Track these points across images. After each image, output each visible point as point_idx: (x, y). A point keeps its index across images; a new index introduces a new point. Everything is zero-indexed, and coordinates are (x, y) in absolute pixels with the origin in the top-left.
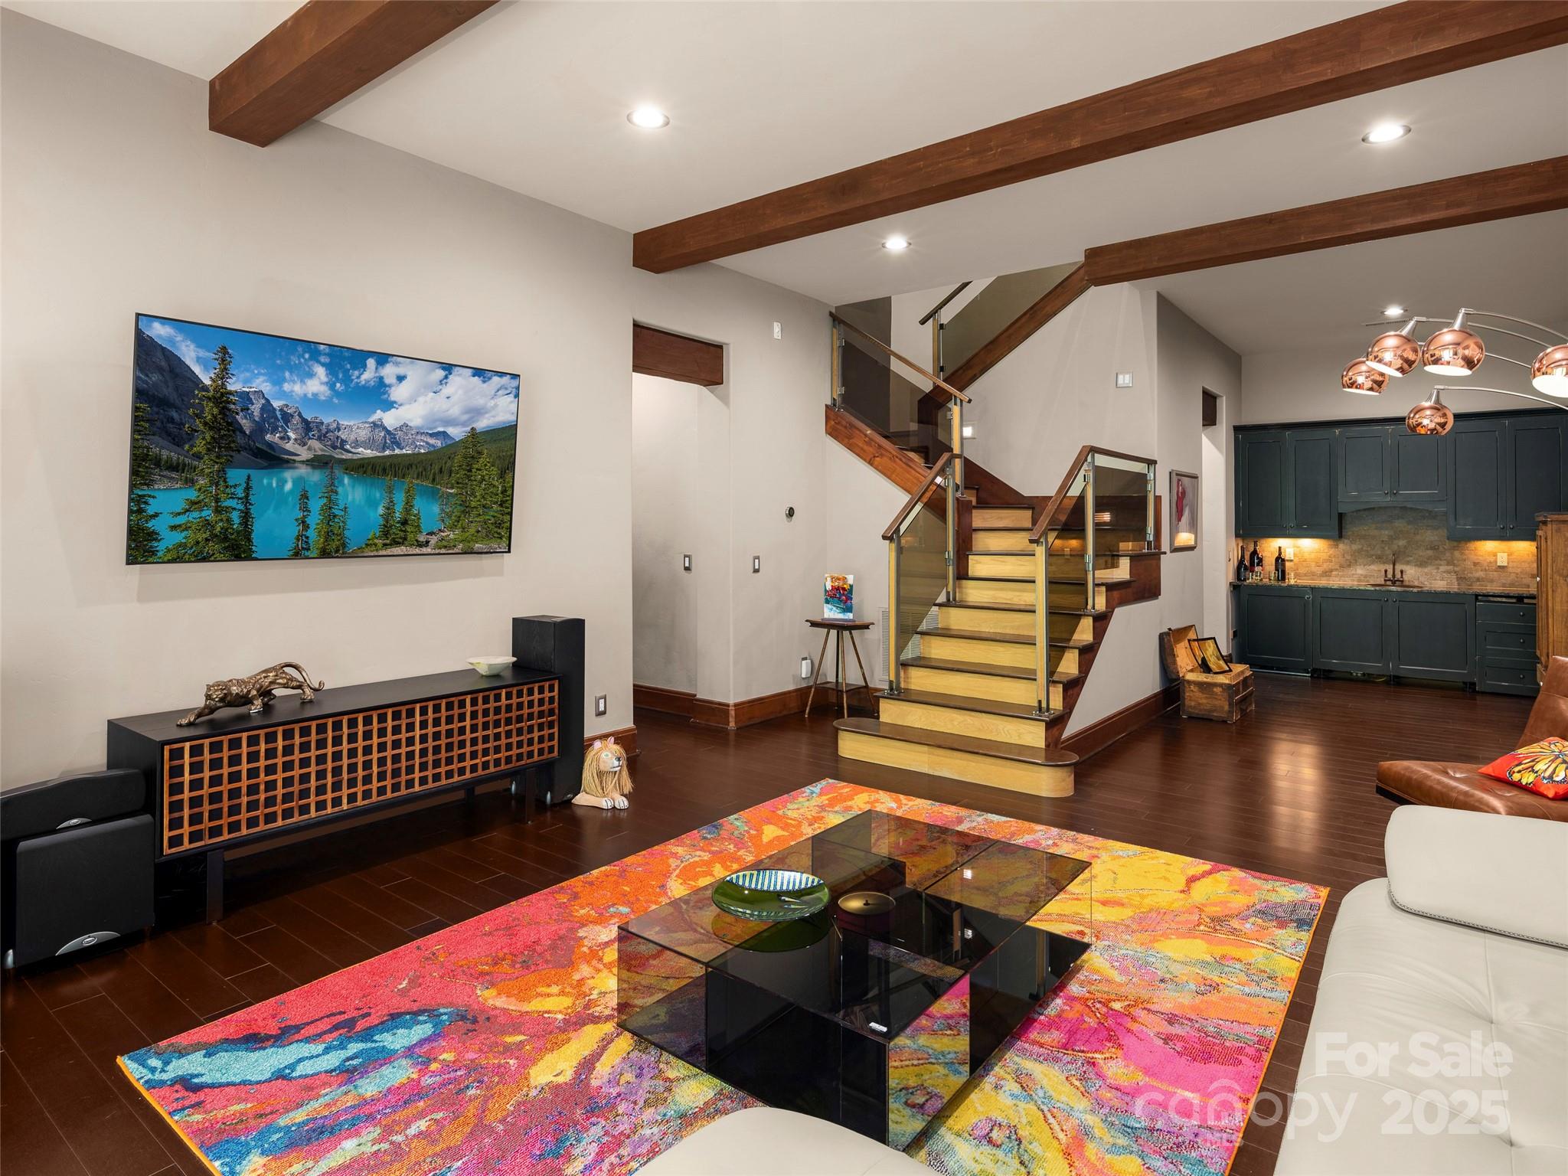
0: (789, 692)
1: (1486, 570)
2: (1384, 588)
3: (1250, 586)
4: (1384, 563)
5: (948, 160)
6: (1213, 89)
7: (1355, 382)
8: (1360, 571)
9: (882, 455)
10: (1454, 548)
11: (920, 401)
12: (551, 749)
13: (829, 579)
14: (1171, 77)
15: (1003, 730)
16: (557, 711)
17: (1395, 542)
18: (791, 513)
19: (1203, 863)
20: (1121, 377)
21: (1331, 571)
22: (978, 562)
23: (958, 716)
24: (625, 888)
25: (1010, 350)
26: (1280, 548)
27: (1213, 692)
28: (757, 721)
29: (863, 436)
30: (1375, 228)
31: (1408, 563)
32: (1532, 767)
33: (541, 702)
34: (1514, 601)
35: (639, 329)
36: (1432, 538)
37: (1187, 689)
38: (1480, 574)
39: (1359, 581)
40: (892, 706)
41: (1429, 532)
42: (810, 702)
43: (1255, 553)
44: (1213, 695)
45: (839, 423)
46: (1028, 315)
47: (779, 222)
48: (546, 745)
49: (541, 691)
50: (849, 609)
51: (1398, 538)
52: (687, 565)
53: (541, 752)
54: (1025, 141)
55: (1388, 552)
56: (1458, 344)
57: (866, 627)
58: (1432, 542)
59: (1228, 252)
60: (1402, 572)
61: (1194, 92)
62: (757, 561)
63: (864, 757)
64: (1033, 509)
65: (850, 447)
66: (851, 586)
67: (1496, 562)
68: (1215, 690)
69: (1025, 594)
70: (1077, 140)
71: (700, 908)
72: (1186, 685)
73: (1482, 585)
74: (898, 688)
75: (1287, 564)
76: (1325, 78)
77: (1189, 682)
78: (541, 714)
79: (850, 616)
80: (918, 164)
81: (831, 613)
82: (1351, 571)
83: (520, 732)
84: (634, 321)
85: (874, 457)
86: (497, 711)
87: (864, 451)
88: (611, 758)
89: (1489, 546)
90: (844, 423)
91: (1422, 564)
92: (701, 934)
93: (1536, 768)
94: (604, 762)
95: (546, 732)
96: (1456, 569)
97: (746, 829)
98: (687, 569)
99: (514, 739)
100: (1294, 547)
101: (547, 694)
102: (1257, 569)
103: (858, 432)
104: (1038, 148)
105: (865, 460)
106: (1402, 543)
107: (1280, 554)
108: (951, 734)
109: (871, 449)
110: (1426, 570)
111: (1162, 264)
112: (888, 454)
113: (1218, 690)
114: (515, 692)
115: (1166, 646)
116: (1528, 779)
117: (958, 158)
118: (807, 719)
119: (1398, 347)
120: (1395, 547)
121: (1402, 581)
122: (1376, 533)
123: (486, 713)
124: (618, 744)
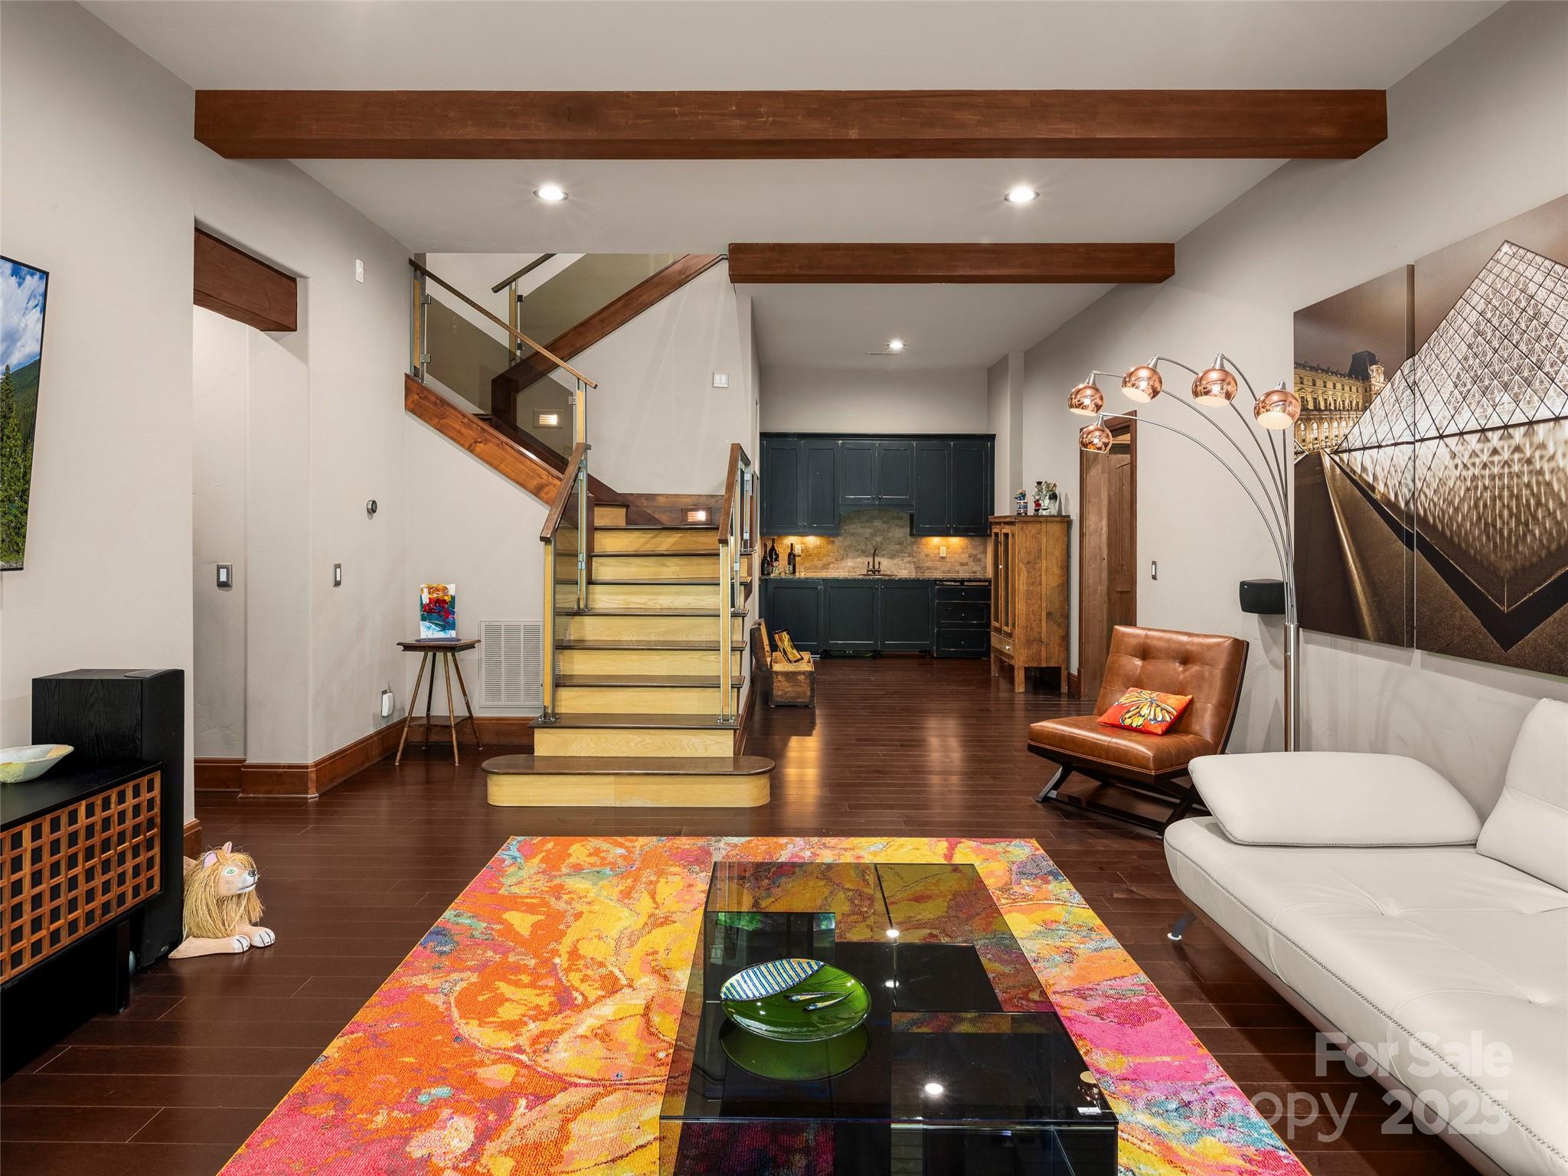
0: (371, 737)
1: (933, 561)
2: (867, 577)
3: (775, 581)
4: (866, 556)
5: (713, 114)
6: (982, 118)
7: (1082, 404)
8: (850, 563)
9: (486, 441)
10: (913, 543)
11: (494, 381)
12: (150, 882)
13: (426, 591)
14: (946, 96)
15: (688, 744)
16: (158, 820)
17: (875, 538)
18: (373, 509)
19: (939, 841)
20: (717, 377)
21: (829, 564)
22: (602, 565)
23: (635, 737)
24: (407, 1059)
25: (604, 335)
26: (792, 544)
27: (798, 680)
28: (340, 780)
29: (460, 416)
30: (973, 274)
31: (883, 556)
32: (1139, 712)
33: (137, 810)
34: (958, 584)
35: (201, 236)
36: (899, 536)
37: (775, 680)
38: (929, 564)
39: (849, 572)
40: (551, 736)
41: (897, 530)
42: (401, 746)
43: (773, 549)
44: (796, 683)
45: (425, 398)
46: (623, 301)
47: (470, 132)
48: (142, 879)
49: (136, 793)
50: (452, 626)
51: (876, 535)
52: (223, 578)
53: (136, 891)
54: (800, 118)
55: (870, 547)
56: (1224, 381)
57: (470, 646)
58: (899, 538)
59: (860, 272)
60: (879, 563)
61: (965, 116)
62: (338, 570)
63: (531, 801)
64: (627, 507)
65: (442, 429)
66: (453, 598)
67: (939, 553)
68: (799, 678)
69: (661, 597)
70: (854, 131)
71: (547, 1051)
72: (774, 675)
73: (930, 572)
74: (554, 714)
75: (797, 558)
76: (1071, 137)
77: (777, 673)
78: (136, 830)
79: (452, 634)
80: (672, 109)
81: (429, 632)
82: (843, 564)
83: (106, 866)
84: (196, 221)
85: (476, 442)
86: (73, 838)
87: (462, 434)
88: (240, 875)
89: (935, 541)
90: (433, 398)
91: (892, 557)
92: (587, 1086)
93: (1142, 713)
94: (228, 883)
95: (142, 858)
96: (915, 560)
97: (485, 925)
98: (224, 585)
99: (98, 880)
100: (802, 543)
101: (145, 796)
102: (775, 564)
103: (452, 411)
104: (814, 128)
105: (462, 445)
106: (879, 539)
107: (792, 550)
108: (626, 757)
109: (471, 432)
110: (895, 561)
111: (802, 272)
112: (494, 440)
113: (801, 678)
114: (99, 802)
115: (757, 641)
116: (1137, 722)
117: (722, 115)
118: (397, 768)
119: (1150, 378)
120: (874, 543)
121: (879, 571)
122: (860, 530)
123: (55, 847)
124: (239, 851)
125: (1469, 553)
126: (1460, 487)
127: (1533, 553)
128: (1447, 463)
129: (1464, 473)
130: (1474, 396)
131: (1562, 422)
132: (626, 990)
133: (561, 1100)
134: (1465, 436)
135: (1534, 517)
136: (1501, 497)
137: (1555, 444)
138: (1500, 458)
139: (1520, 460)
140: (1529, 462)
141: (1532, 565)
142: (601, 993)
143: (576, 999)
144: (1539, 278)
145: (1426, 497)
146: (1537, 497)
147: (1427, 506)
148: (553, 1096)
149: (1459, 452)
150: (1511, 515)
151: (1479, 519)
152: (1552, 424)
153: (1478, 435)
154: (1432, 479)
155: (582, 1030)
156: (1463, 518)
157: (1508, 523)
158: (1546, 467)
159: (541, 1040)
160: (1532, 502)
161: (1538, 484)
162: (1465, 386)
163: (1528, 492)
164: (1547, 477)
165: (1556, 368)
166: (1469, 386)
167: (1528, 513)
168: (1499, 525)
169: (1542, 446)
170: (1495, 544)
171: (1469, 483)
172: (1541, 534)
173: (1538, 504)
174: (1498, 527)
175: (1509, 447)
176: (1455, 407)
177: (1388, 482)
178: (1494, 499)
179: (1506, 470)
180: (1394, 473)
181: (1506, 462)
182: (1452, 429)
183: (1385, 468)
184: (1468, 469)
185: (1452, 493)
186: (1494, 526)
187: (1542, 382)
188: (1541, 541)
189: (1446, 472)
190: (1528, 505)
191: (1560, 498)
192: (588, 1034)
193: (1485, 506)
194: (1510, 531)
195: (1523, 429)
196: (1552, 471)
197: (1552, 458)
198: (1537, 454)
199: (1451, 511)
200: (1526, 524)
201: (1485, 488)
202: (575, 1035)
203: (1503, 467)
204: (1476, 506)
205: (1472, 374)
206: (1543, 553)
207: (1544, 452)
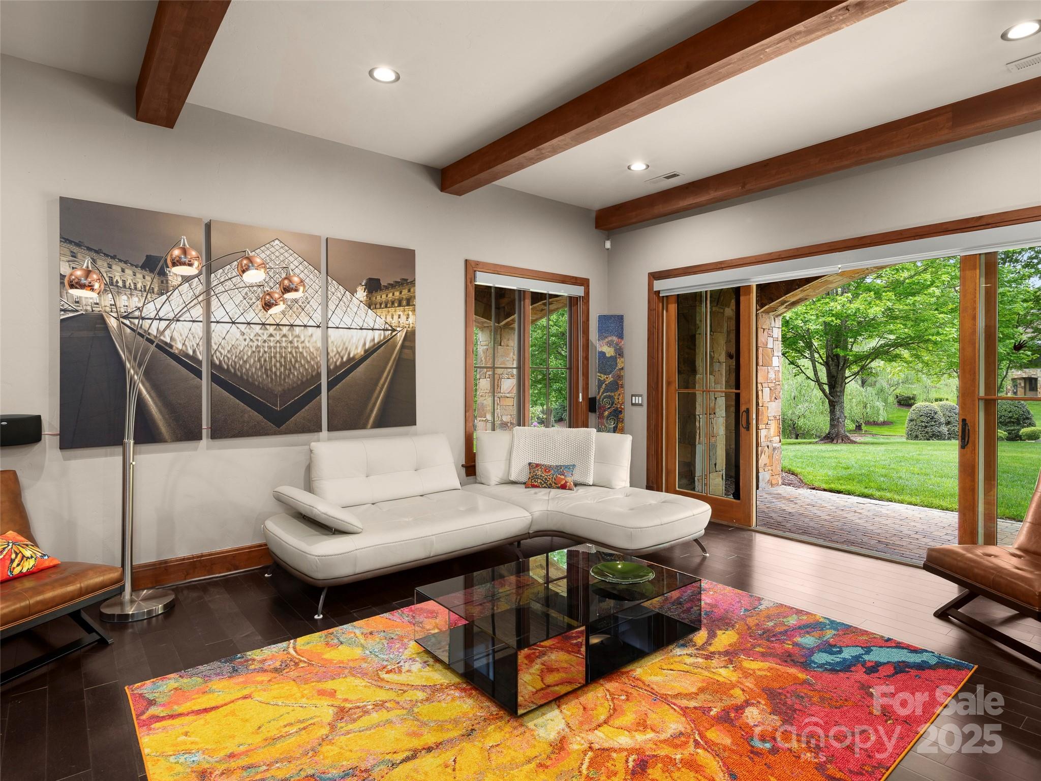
125: (255, 384)
126: (248, 350)
127: (294, 382)
128: (238, 337)
129: (251, 343)
130: (257, 306)
131: (308, 328)
132: (596, 746)
133: (692, 704)
134: (251, 325)
135: (294, 367)
136: (275, 357)
137: (304, 336)
138: (274, 339)
139: (286, 341)
140: (291, 342)
141: (293, 388)
142: (614, 755)
143: (634, 760)
144: (296, 263)
145: (221, 354)
146: (296, 359)
147: (222, 359)
148: (695, 708)
149: (247, 332)
150: (281, 365)
151: (261, 366)
152: (303, 328)
153: (261, 326)
154: (226, 345)
155: (650, 735)
156: (250, 366)
157: (279, 369)
158: (300, 346)
159: (679, 743)
160: (293, 360)
161: (296, 352)
162: (251, 300)
163: (291, 356)
164: (301, 350)
165: (305, 305)
166: (254, 300)
167: (290, 365)
168: (274, 370)
169: (298, 336)
170: (272, 379)
171: (254, 349)
172: (298, 374)
173: (296, 361)
174: (273, 370)
175: (280, 334)
176: (244, 309)
177: (186, 343)
178: (271, 358)
179: (278, 345)
180: (192, 338)
181: (278, 341)
182: (241, 319)
183: (182, 333)
184: (254, 342)
185: (242, 353)
186: (271, 370)
187: (297, 309)
188: (298, 377)
189: (238, 342)
190: (291, 361)
191: (307, 360)
192: (649, 730)
193: (265, 361)
194: (281, 373)
195: (287, 328)
196: (303, 348)
197: (303, 342)
198: (295, 340)
199: (241, 362)
200: (290, 370)
201: (265, 352)
202: (657, 734)
203: (276, 343)
204: (259, 360)
205: (256, 295)
206: (299, 382)
207: (299, 339)
